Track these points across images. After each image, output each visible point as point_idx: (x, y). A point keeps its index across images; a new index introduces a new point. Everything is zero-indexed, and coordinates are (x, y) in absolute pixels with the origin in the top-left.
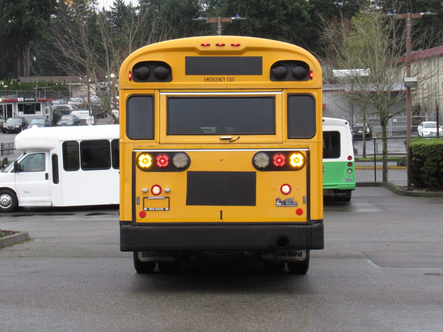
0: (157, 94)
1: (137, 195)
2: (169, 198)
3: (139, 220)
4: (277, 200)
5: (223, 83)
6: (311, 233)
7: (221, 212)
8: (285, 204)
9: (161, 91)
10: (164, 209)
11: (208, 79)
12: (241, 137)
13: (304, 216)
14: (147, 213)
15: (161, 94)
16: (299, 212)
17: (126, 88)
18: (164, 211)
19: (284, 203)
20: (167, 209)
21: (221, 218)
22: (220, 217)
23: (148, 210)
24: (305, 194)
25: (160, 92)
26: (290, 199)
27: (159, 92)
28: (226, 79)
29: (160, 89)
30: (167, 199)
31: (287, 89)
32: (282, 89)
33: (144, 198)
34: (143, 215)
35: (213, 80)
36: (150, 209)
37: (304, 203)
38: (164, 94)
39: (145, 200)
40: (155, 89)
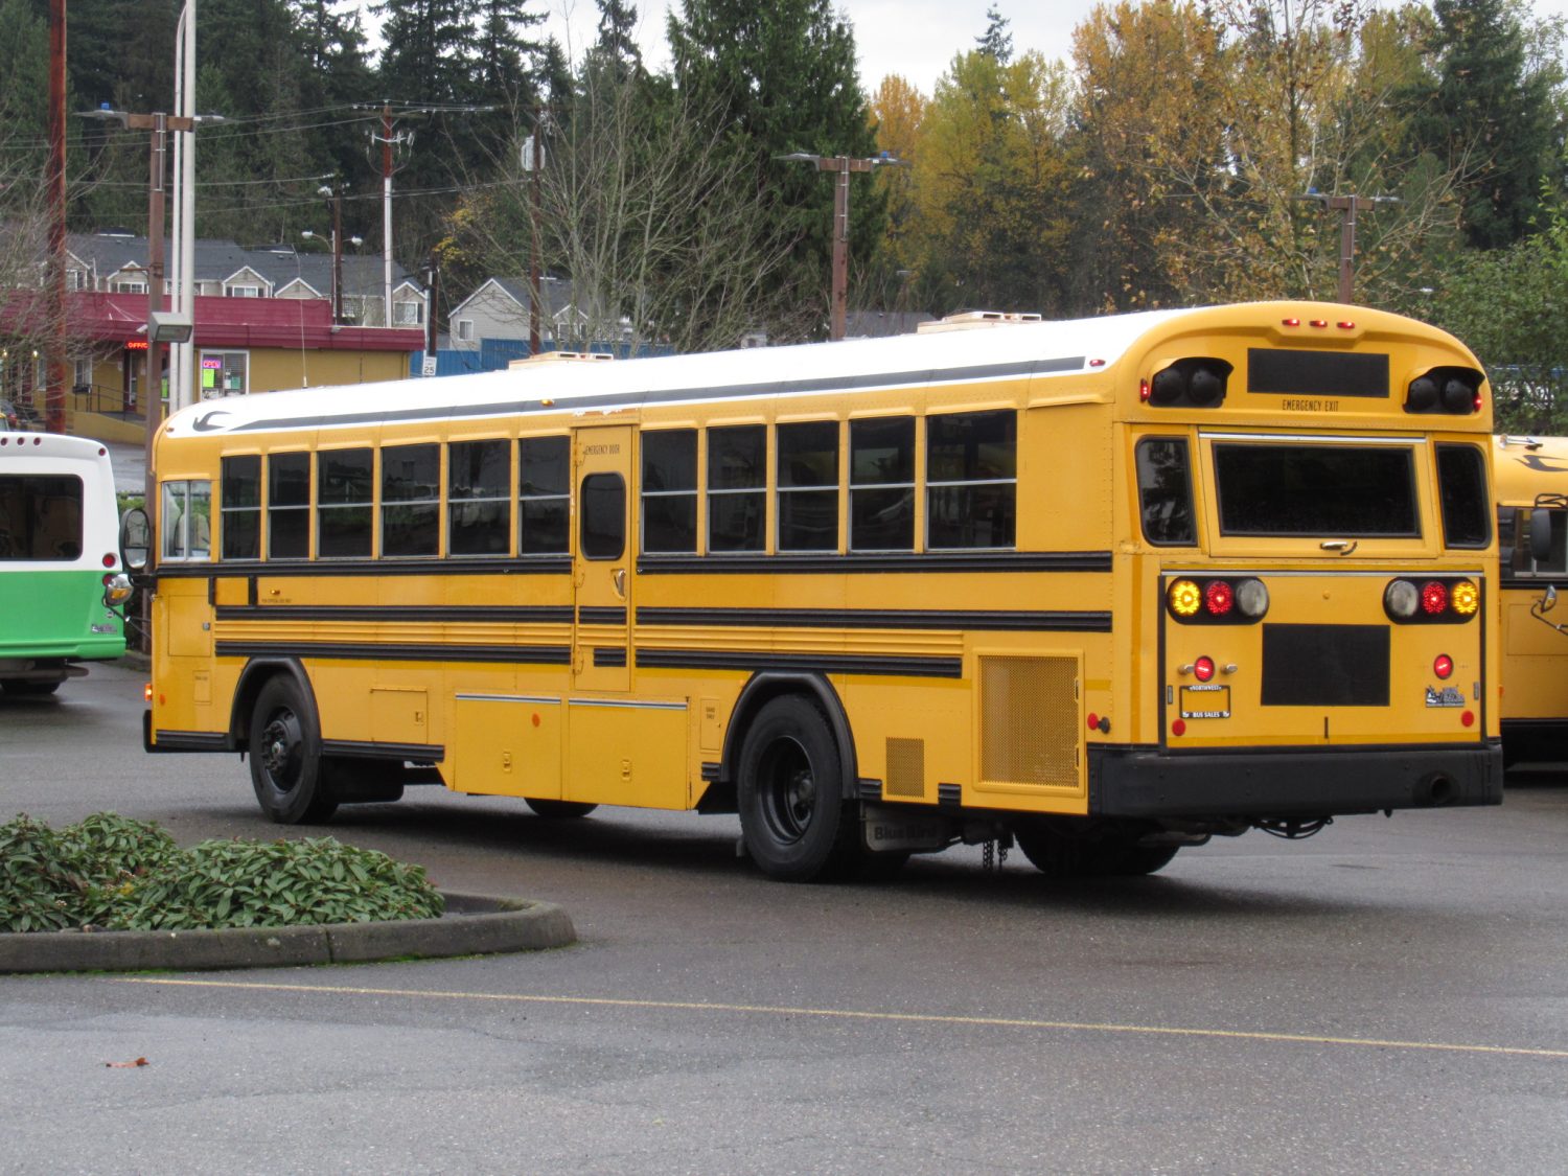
0: (1192, 433)
1: (1169, 682)
2: (1228, 687)
3: (1173, 741)
4: (1428, 691)
5: (1317, 413)
6: (1489, 767)
7: (1326, 719)
8: (1443, 702)
9: (1202, 429)
10: (1221, 716)
11: (1289, 404)
12: (1360, 542)
13: (1476, 727)
14: (1188, 724)
15: (1201, 435)
16: (1467, 719)
17: (1134, 420)
18: (1221, 721)
19: (1440, 699)
20: (1226, 714)
21: (1326, 736)
22: (1322, 733)
23: (1191, 716)
24: (1477, 678)
25: (1199, 432)
26: (1451, 689)
27: (1196, 433)
28: (1323, 405)
29: (1198, 425)
30: (1225, 691)
31: (1433, 432)
32: (1425, 432)
33: (1182, 688)
34: (1179, 728)
35: (1299, 406)
36: (1195, 715)
37: (1476, 698)
38: (1207, 437)
39: (1184, 692)
40: (1189, 425)
